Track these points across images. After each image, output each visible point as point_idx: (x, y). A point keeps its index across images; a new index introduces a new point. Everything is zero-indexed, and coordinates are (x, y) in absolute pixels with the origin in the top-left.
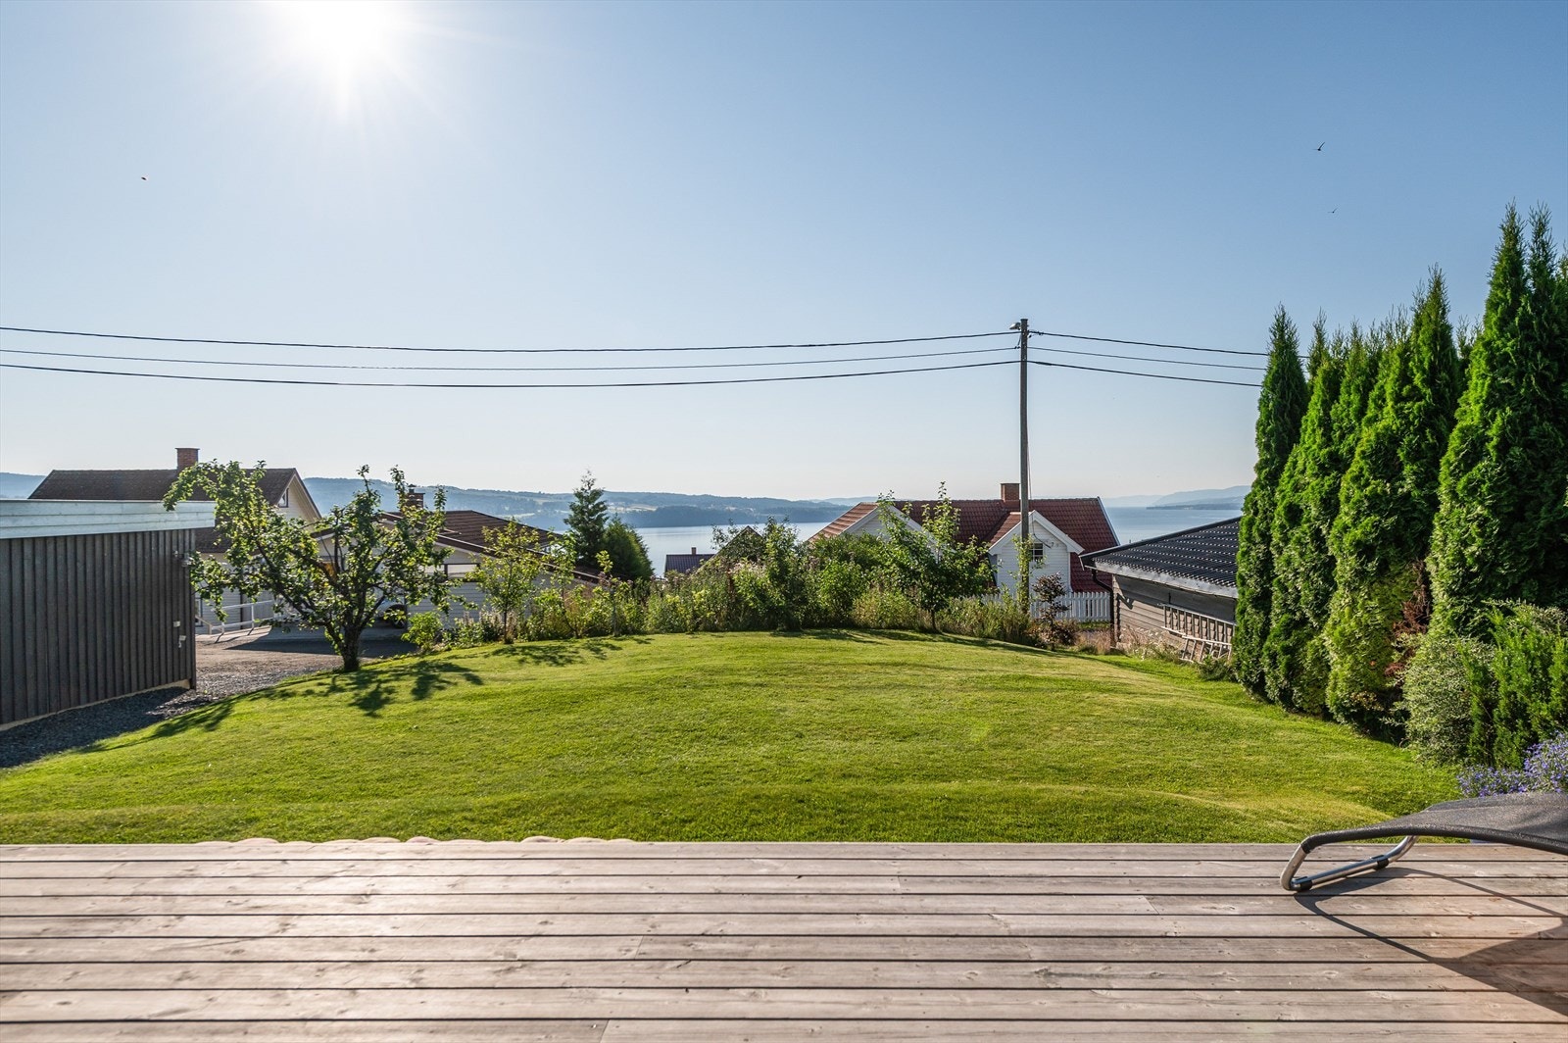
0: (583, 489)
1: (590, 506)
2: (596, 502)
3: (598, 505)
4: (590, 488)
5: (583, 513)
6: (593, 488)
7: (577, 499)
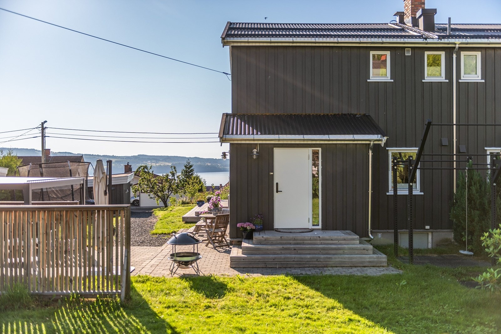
0: (187, 165)
1: (189, 170)
2: (191, 169)
3: (191, 170)
4: (189, 165)
5: (187, 172)
6: (190, 165)
7: (185, 168)
